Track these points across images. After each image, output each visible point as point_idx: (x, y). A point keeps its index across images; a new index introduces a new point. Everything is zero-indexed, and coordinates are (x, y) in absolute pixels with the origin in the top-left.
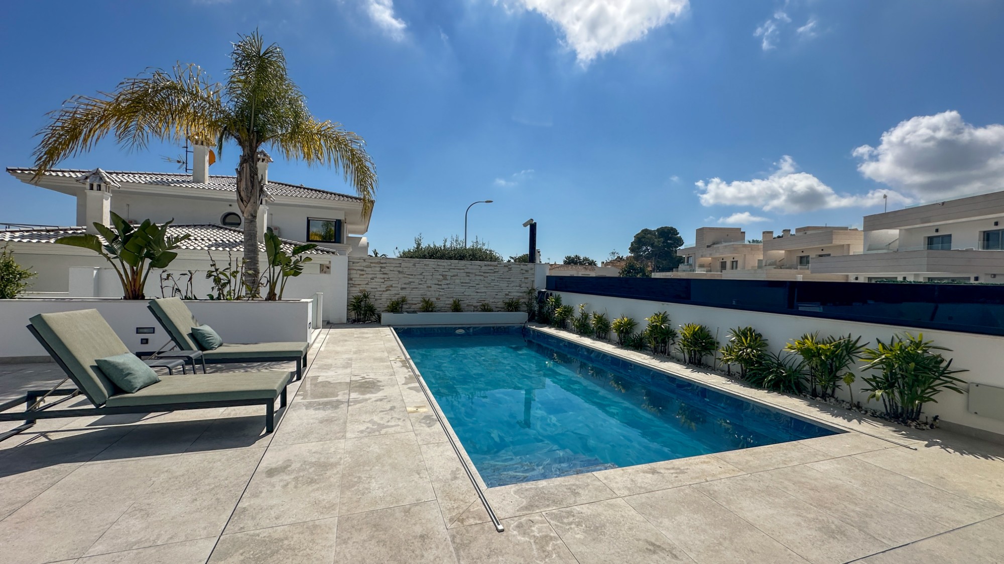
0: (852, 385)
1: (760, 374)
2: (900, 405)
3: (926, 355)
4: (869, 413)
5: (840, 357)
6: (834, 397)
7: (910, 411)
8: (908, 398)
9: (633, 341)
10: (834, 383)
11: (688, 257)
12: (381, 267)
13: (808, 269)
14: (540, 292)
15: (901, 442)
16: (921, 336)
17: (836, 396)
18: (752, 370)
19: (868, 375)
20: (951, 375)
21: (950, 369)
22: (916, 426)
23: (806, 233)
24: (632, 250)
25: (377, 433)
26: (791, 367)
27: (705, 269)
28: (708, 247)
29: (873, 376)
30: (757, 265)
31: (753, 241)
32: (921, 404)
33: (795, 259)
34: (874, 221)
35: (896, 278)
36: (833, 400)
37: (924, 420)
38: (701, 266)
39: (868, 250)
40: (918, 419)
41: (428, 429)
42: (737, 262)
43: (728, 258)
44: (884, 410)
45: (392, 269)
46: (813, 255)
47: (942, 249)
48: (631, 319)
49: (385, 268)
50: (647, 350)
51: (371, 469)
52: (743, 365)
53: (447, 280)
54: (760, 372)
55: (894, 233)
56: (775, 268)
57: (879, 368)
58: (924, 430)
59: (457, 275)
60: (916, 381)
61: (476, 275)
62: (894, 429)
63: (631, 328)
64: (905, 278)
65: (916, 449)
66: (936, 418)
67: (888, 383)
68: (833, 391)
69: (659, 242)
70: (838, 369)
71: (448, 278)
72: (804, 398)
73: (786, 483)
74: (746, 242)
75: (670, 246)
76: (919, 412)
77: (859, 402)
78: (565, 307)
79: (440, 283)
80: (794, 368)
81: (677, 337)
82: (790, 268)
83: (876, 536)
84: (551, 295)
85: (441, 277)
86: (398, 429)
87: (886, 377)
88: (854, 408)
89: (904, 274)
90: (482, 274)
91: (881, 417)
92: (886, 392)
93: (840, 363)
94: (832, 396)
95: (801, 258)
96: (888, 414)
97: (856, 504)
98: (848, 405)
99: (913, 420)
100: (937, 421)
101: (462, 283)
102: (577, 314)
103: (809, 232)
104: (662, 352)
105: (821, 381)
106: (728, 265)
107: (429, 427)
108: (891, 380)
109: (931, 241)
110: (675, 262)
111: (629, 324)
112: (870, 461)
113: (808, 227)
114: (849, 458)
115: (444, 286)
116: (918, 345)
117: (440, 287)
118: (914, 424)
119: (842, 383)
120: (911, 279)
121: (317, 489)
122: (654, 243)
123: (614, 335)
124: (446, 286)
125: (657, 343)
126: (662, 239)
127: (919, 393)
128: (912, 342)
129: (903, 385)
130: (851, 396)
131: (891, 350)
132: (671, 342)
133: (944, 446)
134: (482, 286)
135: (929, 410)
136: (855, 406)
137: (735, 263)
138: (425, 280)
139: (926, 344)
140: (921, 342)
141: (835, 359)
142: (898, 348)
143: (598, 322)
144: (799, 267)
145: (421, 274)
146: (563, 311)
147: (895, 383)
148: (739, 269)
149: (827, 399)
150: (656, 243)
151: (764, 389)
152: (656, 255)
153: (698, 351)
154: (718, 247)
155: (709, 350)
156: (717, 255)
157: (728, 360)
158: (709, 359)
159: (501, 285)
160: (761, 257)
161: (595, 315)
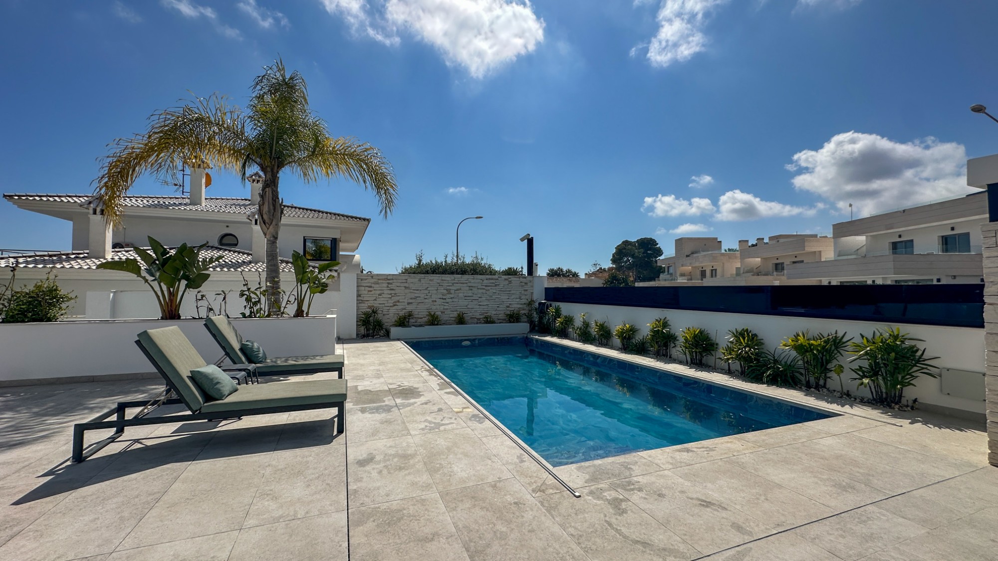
0: (842, 375)
1: (759, 370)
2: (884, 390)
3: (904, 346)
4: (858, 400)
5: (829, 352)
6: (826, 388)
7: (893, 395)
8: (891, 384)
9: (636, 346)
10: (825, 375)
11: (668, 267)
12: (388, 283)
13: (784, 275)
14: (540, 304)
15: (889, 421)
16: (899, 330)
17: (827, 387)
18: (752, 366)
19: (855, 366)
20: (926, 362)
21: (924, 357)
22: (899, 409)
23: (778, 241)
24: (614, 261)
25: (437, 430)
26: (786, 362)
27: (686, 278)
28: (687, 256)
29: (859, 366)
30: (735, 273)
31: (729, 250)
32: (902, 389)
33: (770, 267)
34: (843, 229)
35: (866, 281)
36: (825, 390)
37: (905, 403)
38: (682, 275)
39: (839, 256)
40: (900, 402)
41: (480, 425)
42: (716, 270)
43: (708, 266)
44: (870, 397)
45: (398, 285)
46: (787, 262)
47: (906, 254)
48: (632, 326)
49: (391, 284)
50: (649, 354)
51: (447, 458)
52: (742, 363)
53: (451, 294)
54: (758, 368)
55: (861, 239)
56: (753, 275)
57: (865, 359)
58: (906, 411)
59: (460, 289)
60: (897, 369)
61: (478, 289)
62: (881, 411)
63: (633, 334)
64: (874, 281)
65: (901, 426)
66: (915, 401)
67: (873, 372)
68: (825, 383)
69: (639, 252)
70: (828, 362)
71: (452, 292)
72: (800, 389)
73: (800, 455)
74: (723, 251)
75: (649, 256)
76: (900, 396)
77: (848, 391)
78: (566, 317)
79: (444, 297)
80: (789, 363)
81: (678, 340)
82: (766, 274)
83: (879, 488)
84: (551, 306)
85: (445, 292)
86: (454, 426)
87: (870, 365)
88: (845, 396)
89: (873, 277)
90: (484, 287)
91: (869, 403)
92: (872, 380)
93: (830, 356)
94: (824, 386)
95: (777, 265)
96: (874, 399)
97: (859, 468)
98: (839, 393)
99: (896, 404)
100: (917, 403)
101: (466, 296)
102: (578, 322)
103: (781, 240)
104: (664, 355)
105: (814, 374)
106: (708, 273)
107: (480, 423)
108: (876, 368)
109: (895, 246)
110: (656, 272)
111: (631, 330)
112: (865, 436)
113: (780, 235)
114: (847, 435)
115: (448, 300)
116: (896, 337)
117: (444, 301)
118: (897, 406)
119: (833, 375)
120: (879, 282)
121: (409, 474)
122: (634, 254)
123: (617, 341)
124: (450, 300)
125: (659, 347)
126: (642, 250)
127: (900, 379)
128: (890, 335)
129: (886, 373)
130: (842, 385)
131: (874, 343)
132: (672, 345)
133: (925, 423)
134: (484, 299)
135: (909, 393)
136: (845, 394)
137: (714, 271)
138: (430, 294)
139: (903, 336)
140: (898, 335)
141: (825, 353)
142: (880, 341)
143: (600, 330)
144: (775, 273)
145: (426, 289)
146: (564, 320)
147: (878, 371)
148: (718, 277)
149: (820, 390)
150: (637, 254)
151: (763, 383)
152: (637, 266)
153: (699, 352)
154: (698, 256)
155: (710, 350)
156: (697, 264)
157: (728, 359)
158: (710, 360)
159: (502, 297)
160: (739, 265)
161: (596, 323)
